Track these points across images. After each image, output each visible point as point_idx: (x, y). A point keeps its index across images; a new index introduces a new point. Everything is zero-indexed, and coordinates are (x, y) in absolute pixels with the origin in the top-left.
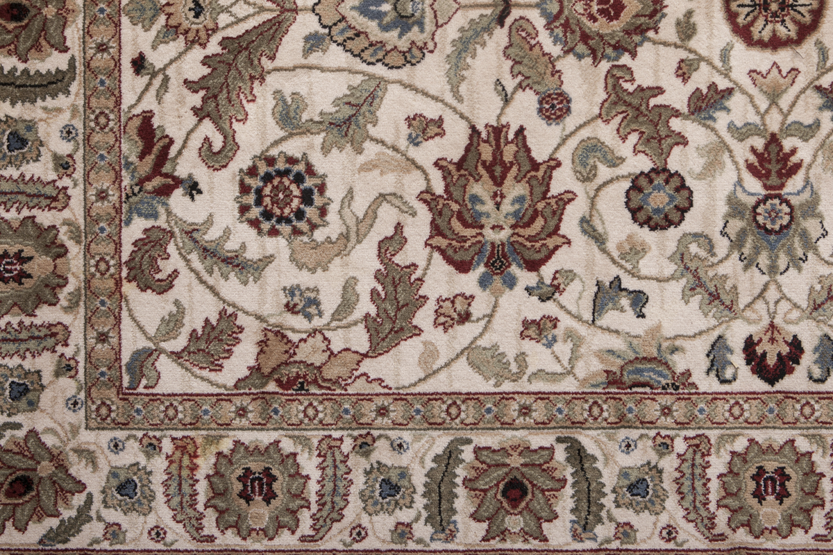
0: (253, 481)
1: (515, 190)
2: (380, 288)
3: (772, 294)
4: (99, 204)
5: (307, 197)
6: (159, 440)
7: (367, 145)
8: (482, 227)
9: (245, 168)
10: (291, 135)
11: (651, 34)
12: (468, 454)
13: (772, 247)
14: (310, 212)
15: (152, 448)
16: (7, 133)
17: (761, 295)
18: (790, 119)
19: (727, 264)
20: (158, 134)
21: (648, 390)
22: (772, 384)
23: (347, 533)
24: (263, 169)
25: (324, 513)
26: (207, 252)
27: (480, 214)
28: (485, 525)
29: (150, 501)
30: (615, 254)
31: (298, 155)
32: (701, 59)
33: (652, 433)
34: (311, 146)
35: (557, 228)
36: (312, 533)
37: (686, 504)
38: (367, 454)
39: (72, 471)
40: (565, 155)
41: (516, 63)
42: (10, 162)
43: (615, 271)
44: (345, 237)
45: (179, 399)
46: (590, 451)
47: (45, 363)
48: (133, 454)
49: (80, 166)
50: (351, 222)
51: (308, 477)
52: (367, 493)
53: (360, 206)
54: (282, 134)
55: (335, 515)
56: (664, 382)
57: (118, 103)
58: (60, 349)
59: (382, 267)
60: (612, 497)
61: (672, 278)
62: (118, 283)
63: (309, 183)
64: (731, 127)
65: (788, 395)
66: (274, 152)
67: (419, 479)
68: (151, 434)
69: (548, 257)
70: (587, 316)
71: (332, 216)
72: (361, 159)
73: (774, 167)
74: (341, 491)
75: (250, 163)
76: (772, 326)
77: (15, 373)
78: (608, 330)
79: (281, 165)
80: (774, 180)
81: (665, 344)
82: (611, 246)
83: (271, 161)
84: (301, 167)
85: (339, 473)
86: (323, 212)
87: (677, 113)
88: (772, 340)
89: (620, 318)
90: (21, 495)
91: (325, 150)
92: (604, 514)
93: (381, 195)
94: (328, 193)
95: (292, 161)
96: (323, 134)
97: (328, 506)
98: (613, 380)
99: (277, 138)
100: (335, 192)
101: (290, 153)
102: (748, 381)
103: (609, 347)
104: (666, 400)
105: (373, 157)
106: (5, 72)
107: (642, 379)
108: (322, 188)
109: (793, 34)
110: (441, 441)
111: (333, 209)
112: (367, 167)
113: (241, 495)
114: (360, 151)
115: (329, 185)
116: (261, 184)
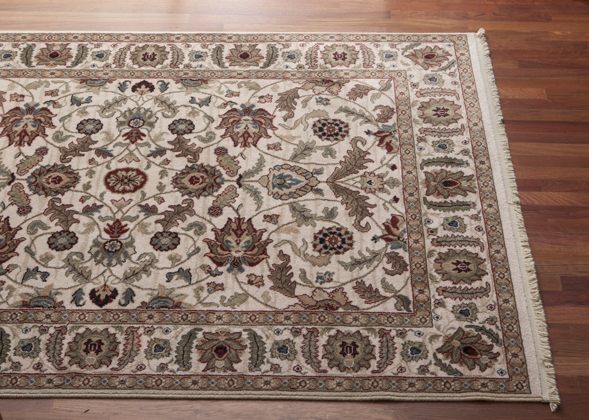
3: (107, 274)
11: (72, 188)
13: (110, 257)
17: (102, 274)
18: (126, 215)
19: (90, 262)
21: (41, 308)
22: (101, 307)
30: (38, 259)
32: (91, 196)
33: (40, 325)
35: (14, 250)
37: (50, 355)
40: (24, 226)
41: (12, 196)
43: (37, 265)
46: (7, 332)
56: (49, 305)
60: (13, 351)
61: (63, 267)
64: (100, 218)
65: (108, 311)
69: (8, 259)
70: (20, 281)
73: (116, 230)
76: (105, 285)
78: (28, 286)
80: (115, 234)
81: (53, 291)
82: (37, 257)
87: (77, 213)
88: (104, 290)
89: (37, 283)
92: (7, 358)
98: (25, 304)
102: (90, 305)
103: (26, 292)
104: (48, 312)
107: (39, 304)
109: (132, 189)
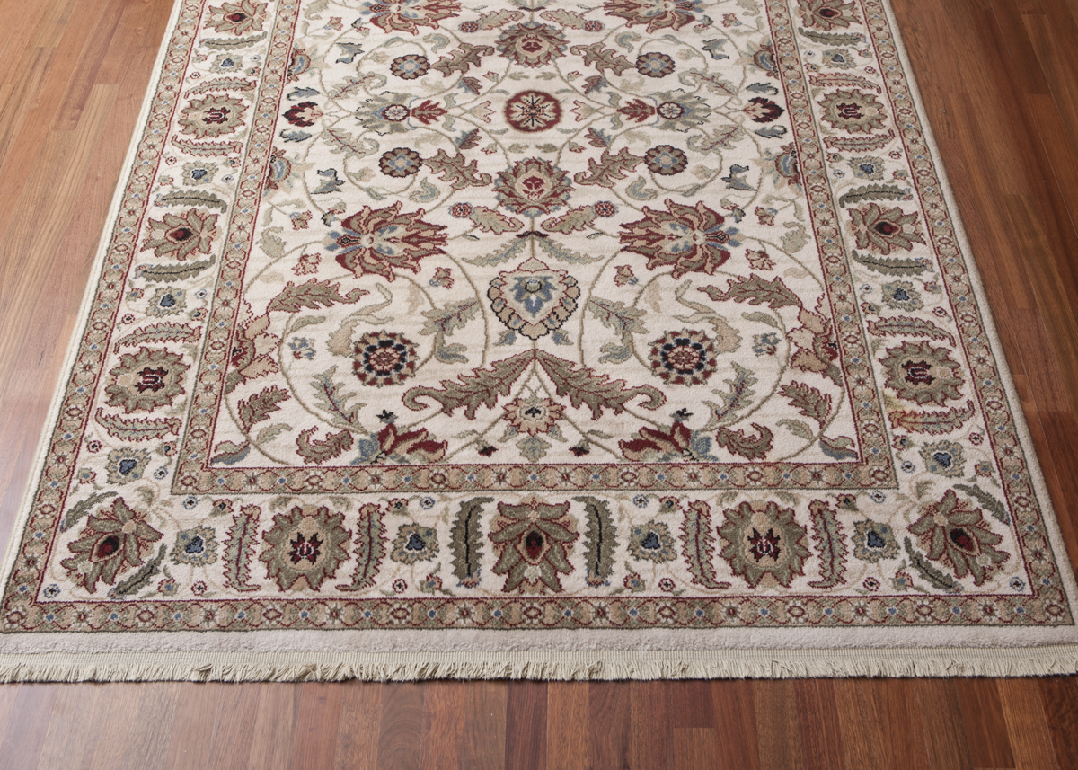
0: (915, 375)
1: (666, 228)
2: (748, 300)
3: (724, 110)
4: (701, 479)
5: (684, 343)
6: (896, 437)
7: (639, 307)
8: (695, 245)
9: (663, 381)
10: (635, 353)
11: (552, 164)
12: (865, 253)
13: (693, 111)
14: (694, 340)
15: (903, 442)
16: (643, 549)
17: (726, 115)
18: (607, 103)
19: (705, 129)
20: (639, 437)
21: (798, 165)
22: (783, 110)
23: (941, 319)
24: (662, 369)
25: (929, 332)
26: (734, 404)
27: (686, 246)
28: (914, 244)
29: (950, 444)
30: (706, 180)
31: (650, 348)
32: (569, 141)
33: (827, 163)
34: (643, 340)
35: (691, 207)
36: (947, 340)
37: (873, 147)
38: (878, 308)
39: (938, 499)
40: (640, 204)
41: (574, 227)
42: (670, 547)
43: (718, 180)
44: (711, 320)
45: (858, 423)
46: (847, 192)
47: (846, 519)
48: (912, 455)
49: (669, 493)
50: (700, 316)
51: (904, 342)
52: (907, 307)
53: (687, 312)
54: (633, 358)
55: (930, 326)
56: (790, 158)
57: (613, 466)
58: (832, 508)
59: (732, 299)
60: (877, 182)
61: (719, 154)
62: (769, 465)
63: (671, 341)
64: (614, 128)
65: (788, 103)
66: (649, 363)
67: (889, 279)
68: (892, 443)
69: (713, 212)
70: (752, 193)
71: (697, 328)
72: (650, 311)
73: (639, 111)
74: (909, 322)
75: (659, 377)
76: (744, 110)
77: (860, 543)
78: (760, 183)
79: (659, 358)
80: (648, 111)
81: (765, 157)
82: (701, 182)
83: (656, 364)
84: (660, 347)
85: (895, 323)
86: (693, 333)
87: (607, 152)
88: (754, 110)
89: (751, 178)
90: (969, 539)
91: (645, 332)
92: (890, 185)
93: (677, 299)
94: (679, 330)
95: (655, 352)
96: (633, 333)
97: (924, 330)
98: (795, 180)
99: (637, 361)
100: (677, 326)
101: (649, 353)
102: (783, 120)
103: (772, 183)
104: (803, 156)
105: (648, 305)
106: (588, 550)
107: (791, 167)
108: (674, 334)
109: (551, 103)
110: (856, 267)
111: (690, 327)
112: (657, 308)
113: (929, 383)
114: (644, 312)
115: (672, 330)
116: (675, 371)
